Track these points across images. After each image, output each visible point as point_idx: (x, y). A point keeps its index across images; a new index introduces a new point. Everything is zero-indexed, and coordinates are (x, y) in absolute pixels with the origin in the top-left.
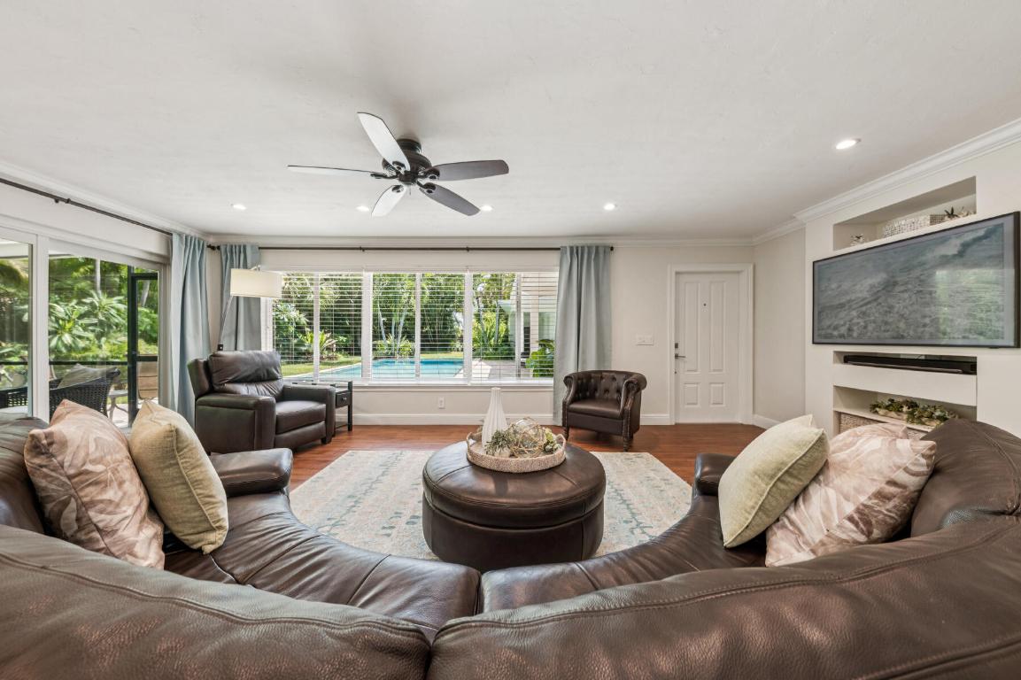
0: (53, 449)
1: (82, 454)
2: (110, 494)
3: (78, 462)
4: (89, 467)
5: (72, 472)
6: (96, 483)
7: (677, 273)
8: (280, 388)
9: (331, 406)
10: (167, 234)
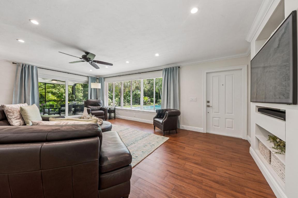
0: (4, 107)
1: (7, 108)
2: (11, 114)
3: (7, 109)
4: (8, 110)
5: (6, 110)
6: (9, 112)
7: (207, 73)
8: (100, 108)
9: (106, 112)
10: (88, 77)
